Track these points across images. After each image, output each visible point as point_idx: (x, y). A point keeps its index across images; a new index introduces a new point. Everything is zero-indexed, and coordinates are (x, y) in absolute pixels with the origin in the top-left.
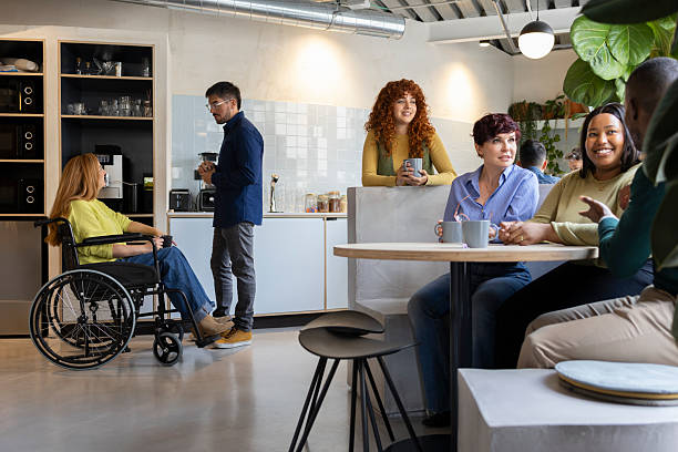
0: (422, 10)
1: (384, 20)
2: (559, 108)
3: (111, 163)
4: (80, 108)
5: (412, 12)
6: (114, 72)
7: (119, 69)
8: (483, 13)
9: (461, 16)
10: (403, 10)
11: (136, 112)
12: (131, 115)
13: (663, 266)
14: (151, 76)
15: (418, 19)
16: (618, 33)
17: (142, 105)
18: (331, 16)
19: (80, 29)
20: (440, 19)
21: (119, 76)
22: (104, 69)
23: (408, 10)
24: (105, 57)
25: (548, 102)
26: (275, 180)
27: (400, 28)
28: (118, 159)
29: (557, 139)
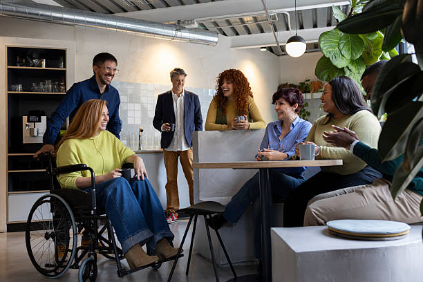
0: (227, 29)
1: (205, 35)
2: (307, 87)
3: (40, 121)
4: (20, 87)
5: (221, 30)
6: (40, 65)
7: (44, 63)
8: (262, 31)
9: (249, 33)
10: (215, 29)
11: (55, 89)
12: (52, 92)
13: (384, 160)
14: (65, 67)
15: (224, 34)
16: (344, 42)
17: (59, 85)
18: (174, 32)
19: (20, 38)
20: (237, 34)
21: (44, 67)
22: (34, 64)
23: (218, 29)
24: (34, 56)
25: (301, 83)
26: (142, 131)
27: (216, 39)
28: (44, 119)
29: (307, 105)
